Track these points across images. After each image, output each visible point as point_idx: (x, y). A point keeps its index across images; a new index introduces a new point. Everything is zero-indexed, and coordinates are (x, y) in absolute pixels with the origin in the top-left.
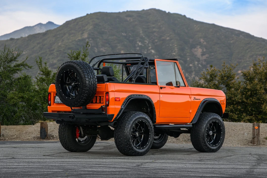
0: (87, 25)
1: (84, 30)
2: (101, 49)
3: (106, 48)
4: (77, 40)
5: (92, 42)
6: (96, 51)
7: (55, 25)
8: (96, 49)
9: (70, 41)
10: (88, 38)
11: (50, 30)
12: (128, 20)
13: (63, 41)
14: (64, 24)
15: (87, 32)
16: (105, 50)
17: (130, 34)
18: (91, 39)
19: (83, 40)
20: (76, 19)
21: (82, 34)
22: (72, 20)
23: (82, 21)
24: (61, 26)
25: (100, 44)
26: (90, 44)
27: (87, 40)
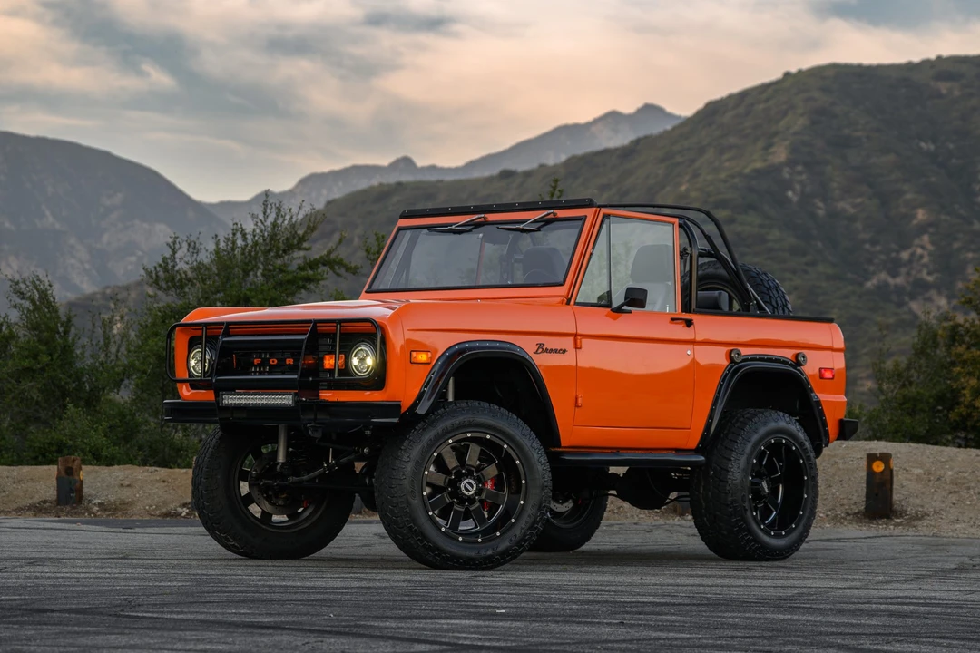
0: (785, 114)
1: (776, 134)
2: (841, 205)
3: (859, 200)
4: (747, 171)
5: (804, 177)
6: (821, 213)
7: (671, 116)
8: (821, 205)
9: (723, 175)
10: (791, 163)
11: (646, 137)
12: (944, 91)
13: (696, 175)
14: (699, 113)
15: (787, 143)
16: (854, 206)
17: (951, 146)
18: (799, 168)
19: (773, 171)
20: (743, 95)
21: (767, 147)
22: (730, 97)
23: (767, 100)
24: (689, 121)
25: (834, 185)
26: (798, 187)
27: (786, 169)
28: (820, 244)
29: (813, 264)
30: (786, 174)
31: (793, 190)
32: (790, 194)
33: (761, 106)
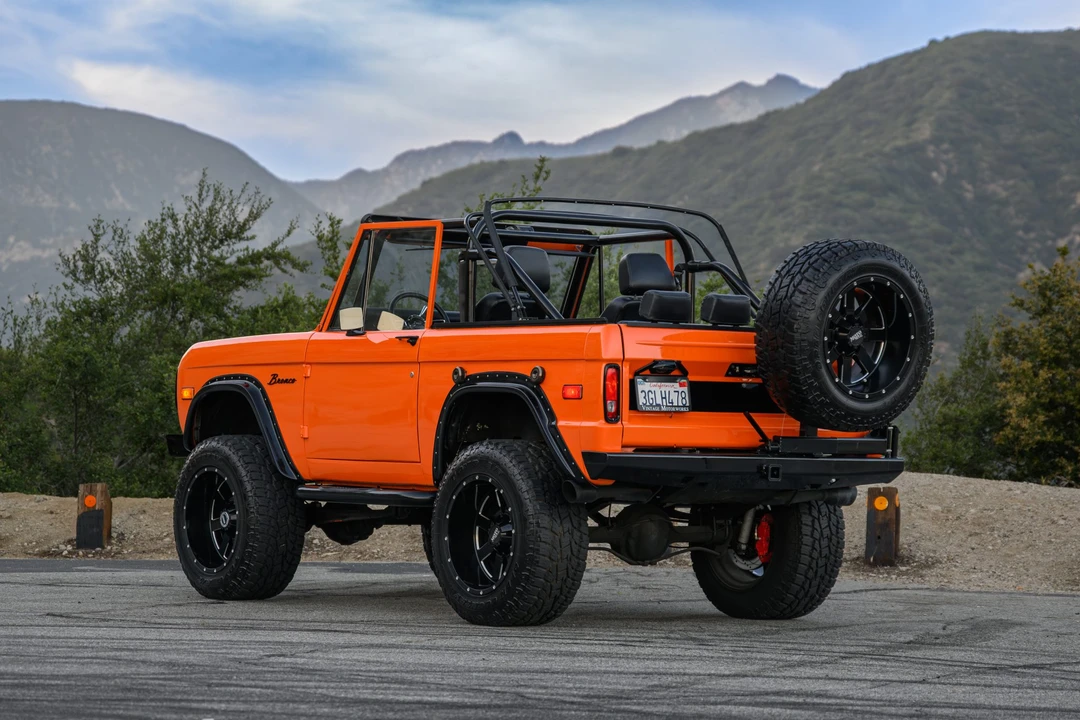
0: (930, 86)
1: (920, 108)
2: (992, 187)
3: (1011, 182)
4: (887, 149)
5: (951, 156)
6: (969, 196)
7: (805, 88)
8: (969, 187)
9: (860, 155)
10: (936, 141)
11: (776, 112)
13: (830, 154)
14: (835, 84)
15: (932, 118)
16: (1006, 188)
18: (945, 146)
19: (916, 149)
20: (884, 65)
21: (910, 123)
22: (869, 67)
23: (911, 71)
24: (823, 93)
25: (984, 165)
26: (943, 167)
27: (931, 148)
28: (967, 231)
29: (959, 252)
30: (931, 151)
31: (937, 169)
32: (935, 174)
33: (903, 78)
